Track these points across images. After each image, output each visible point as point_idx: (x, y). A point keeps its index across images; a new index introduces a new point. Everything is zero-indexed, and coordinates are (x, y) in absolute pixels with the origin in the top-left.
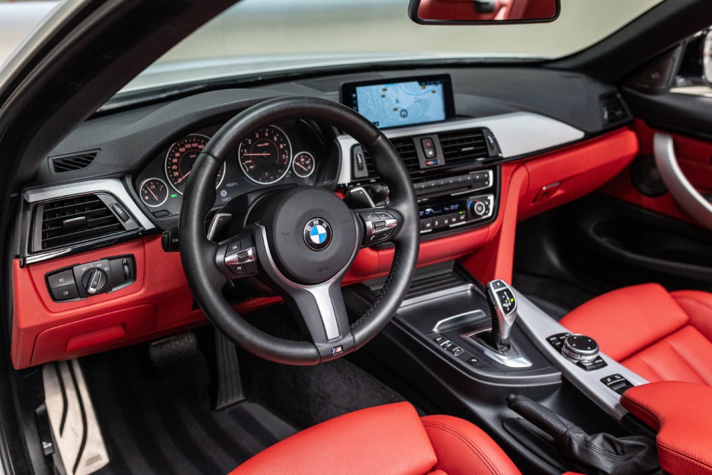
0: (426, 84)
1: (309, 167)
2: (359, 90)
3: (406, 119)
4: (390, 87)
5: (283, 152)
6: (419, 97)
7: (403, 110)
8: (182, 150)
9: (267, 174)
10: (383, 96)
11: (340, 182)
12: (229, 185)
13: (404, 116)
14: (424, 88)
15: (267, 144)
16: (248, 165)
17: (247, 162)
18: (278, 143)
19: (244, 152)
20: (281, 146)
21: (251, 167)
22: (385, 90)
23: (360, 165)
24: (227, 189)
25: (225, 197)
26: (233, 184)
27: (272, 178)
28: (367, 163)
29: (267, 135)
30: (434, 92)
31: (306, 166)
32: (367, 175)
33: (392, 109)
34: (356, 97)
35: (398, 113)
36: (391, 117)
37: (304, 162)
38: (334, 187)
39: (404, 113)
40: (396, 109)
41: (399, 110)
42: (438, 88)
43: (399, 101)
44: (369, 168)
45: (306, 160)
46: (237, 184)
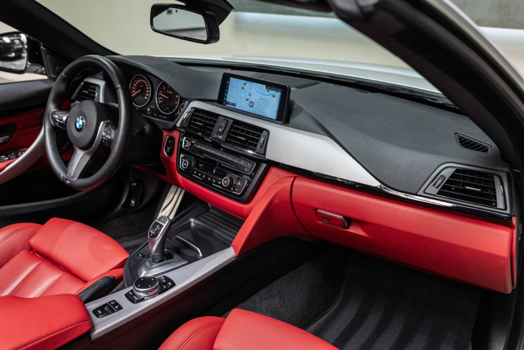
0: (270, 89)
2: (231, 79)
3: (252, 108)
4: (248, 83)
6: (263, 97)
7: (251, 102)
8: (139, 81)
10: (243, 88)
11: (177, 125)
13: (251, 107)
14: (269, 91)
15: (171, 92)
20: (177, 97)
22: (245, 84)
30: (274, 96)
33: (245, 99)
34: (229, 83)
35: (248, 102)
36: (243, 104)
39: (251, 104)
40: (247, 100)
41: (249, 101)
42: (278, 95)
43: (251, 94)
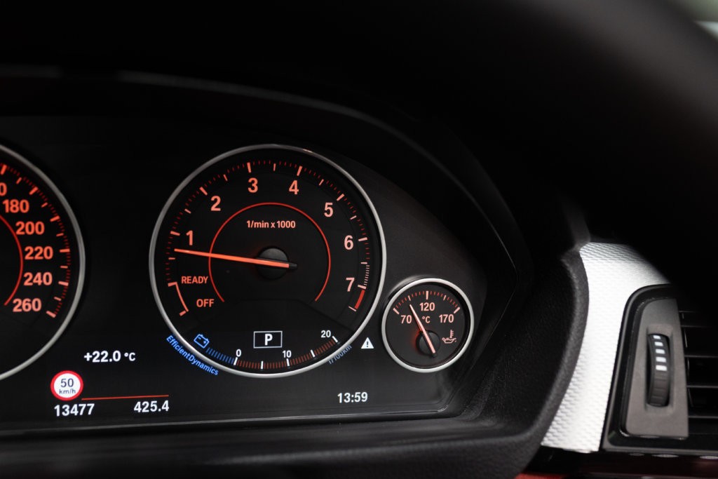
1: (450, 339)
5: (349, 262)
9: (268, 337)
11: (551, 440)
12: (97, 357)
15: (289, 224)
16: (192, 293)
17: (186, 280)
18: (337, 227)
19: (183, 242)
20: (348, 242)
21: (202, 303)
23: (658, 381)
24: (85, 371)
25: (71, 402)
26: (117, 356)
27: (288, 354)
28: (691, 378)
29: (294, 188)
31: (437, 329)
32: (681, 430)
37: (434, 315)
38: (526, 457)
44: (696, 402)
45: (444, 308)
46: (131, 356)
